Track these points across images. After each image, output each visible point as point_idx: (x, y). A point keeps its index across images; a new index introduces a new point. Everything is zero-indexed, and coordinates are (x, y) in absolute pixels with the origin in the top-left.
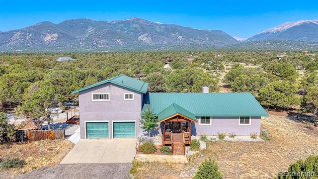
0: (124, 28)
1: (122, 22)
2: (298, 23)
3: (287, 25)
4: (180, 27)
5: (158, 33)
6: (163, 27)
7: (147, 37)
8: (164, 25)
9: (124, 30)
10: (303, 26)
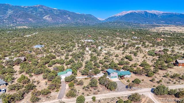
0: (33, 11)
1: (32, 7)
2: (129, 12)
3: (124, 13)
4: (68, 11)
5: (56, 15)
6: (58, 11)
7: (49, 17)
8: (58, 10)
9: (33, 13)
10: (131, 14)
